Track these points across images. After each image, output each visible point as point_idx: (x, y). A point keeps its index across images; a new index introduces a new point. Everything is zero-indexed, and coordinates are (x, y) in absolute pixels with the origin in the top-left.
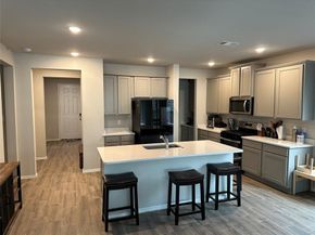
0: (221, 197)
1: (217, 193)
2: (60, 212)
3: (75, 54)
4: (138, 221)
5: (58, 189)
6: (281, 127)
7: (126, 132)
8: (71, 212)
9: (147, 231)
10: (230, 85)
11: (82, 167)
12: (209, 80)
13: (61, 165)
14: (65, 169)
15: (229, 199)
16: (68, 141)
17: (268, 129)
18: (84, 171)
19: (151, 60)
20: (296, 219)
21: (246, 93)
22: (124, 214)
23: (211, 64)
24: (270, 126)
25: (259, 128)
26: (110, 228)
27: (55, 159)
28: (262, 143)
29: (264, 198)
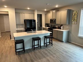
0: (48, 44)
1: (47, 43)
2: (4, 51)
3: (6, 7)
4: (25, 51)
5: (4, 45)
6: (62, 26)
7: (23, 29)
8: (7, 51)
9: (27, 54)
10: (50, 16)
11: (11, 39)
12: (45, 14)
13: (5, 38)
14: (6, 39)
15: (50, 44)
16: (8, 32)
17: (59, 27)
18: (11, 40)
19: (28, 9)
20: (64, 48)
21: (54, 18)
22: (21, 50)
23: (45, 10)
24: (60, 26)
25: (57, 27)
26: (17, 54)
27: (3, 37)
28: (57, 31)
29: (57, 44)
